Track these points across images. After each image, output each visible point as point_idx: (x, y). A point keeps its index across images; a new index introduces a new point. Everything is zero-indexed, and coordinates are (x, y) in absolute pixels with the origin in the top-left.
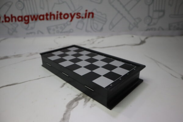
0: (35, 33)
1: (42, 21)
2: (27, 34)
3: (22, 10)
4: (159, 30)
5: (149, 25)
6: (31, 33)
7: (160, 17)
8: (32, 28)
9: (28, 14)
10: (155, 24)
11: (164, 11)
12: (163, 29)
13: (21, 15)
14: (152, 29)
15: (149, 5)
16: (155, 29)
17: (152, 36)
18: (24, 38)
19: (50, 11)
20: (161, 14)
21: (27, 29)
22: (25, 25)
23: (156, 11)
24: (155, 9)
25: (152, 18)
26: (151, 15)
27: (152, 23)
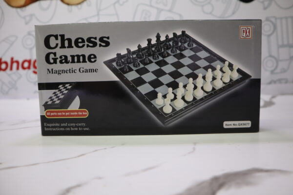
5: (272, 72)
10: (284, 71)
13: (28, 58)
14: (280, 81)
15: (269, 36)
16: (286, 81)
17: (283, 94)
18: (28, 99)
22: (33, 76)
23: (283, 46)
24: (280, 43)
25: (277, 61)
26: (274, 53)
27: (278, 70)
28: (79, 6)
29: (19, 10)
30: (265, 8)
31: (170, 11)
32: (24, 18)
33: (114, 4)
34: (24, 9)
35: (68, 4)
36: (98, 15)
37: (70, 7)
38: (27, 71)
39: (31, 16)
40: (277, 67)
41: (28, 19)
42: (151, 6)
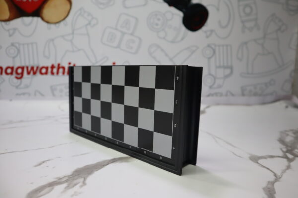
0: (29, 94)
1: (44, 76)
2: (17, 94)
3: (14, 58)
4: (227, 95)
5: (211, 87)
6: (24, 94)
7: (226, 77)
8: (27, 86)
9: (23, 64)
10: (219, 86)
11: (231, 68)
12: (233, 95)
13: (11, 65)
14: (216, 94)
15: (209, 59)
16: (221, 95)
17: (218, 104)
18: (11, 100)
19: (58, 62)
20: (228, 71)
21: (17, 87)
22: (16, 80)
23: (219, 67)
24: (218, 65)
25: (215, 78)
26: (213, 72)
27: (215, 86)
28: (57, 25)
29: (3, 23)
30: (207, 37)
31: (132, 34)
32: (8, 30)
33: (87, 25)
34: (8, 23)
35: (48, 22)
36: (73, 33)
37: (49, 25)
38: (9, 76)
39: (15, 29)
40: (214, 83)
41: (11, 32)
42: (116, 29)
